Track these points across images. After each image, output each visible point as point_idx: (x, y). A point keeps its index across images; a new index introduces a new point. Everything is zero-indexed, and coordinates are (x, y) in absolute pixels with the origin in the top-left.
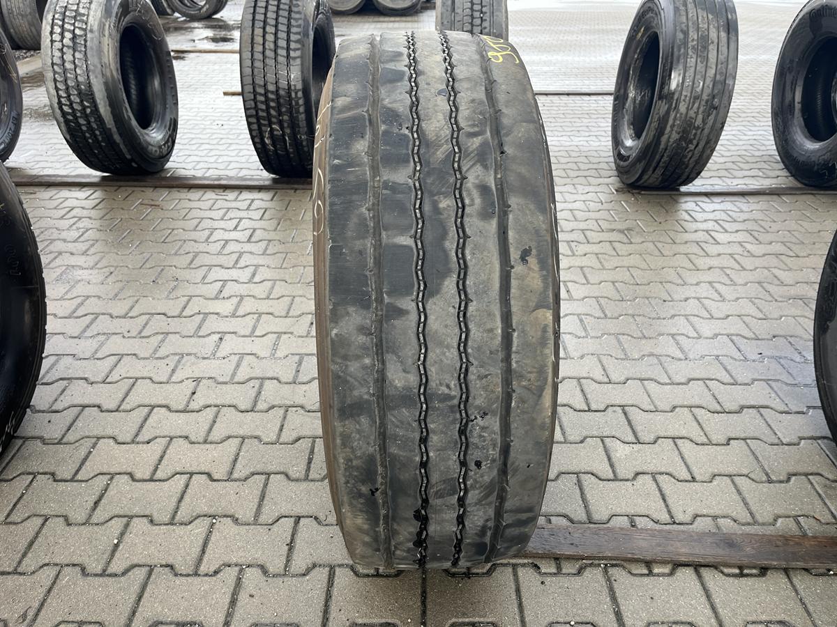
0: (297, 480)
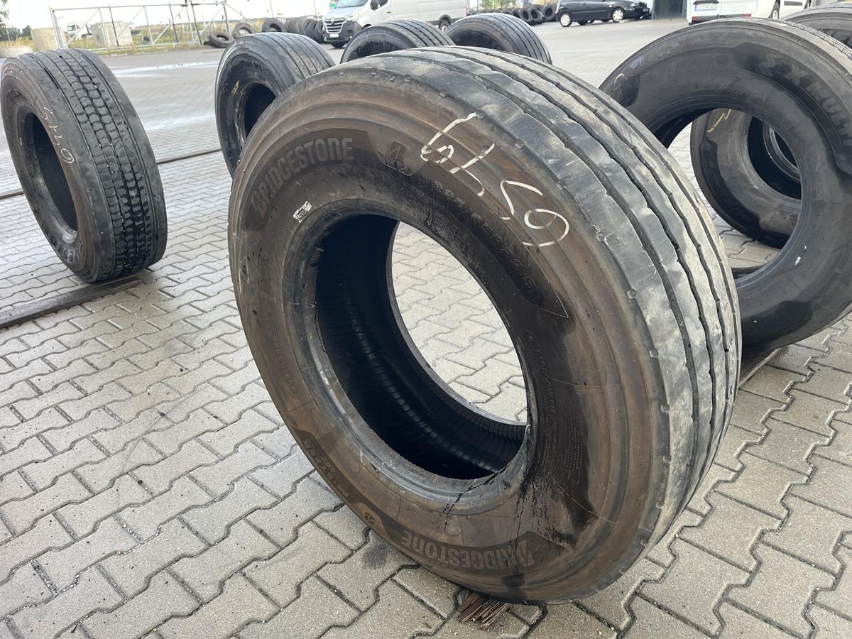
0: (354, 621)
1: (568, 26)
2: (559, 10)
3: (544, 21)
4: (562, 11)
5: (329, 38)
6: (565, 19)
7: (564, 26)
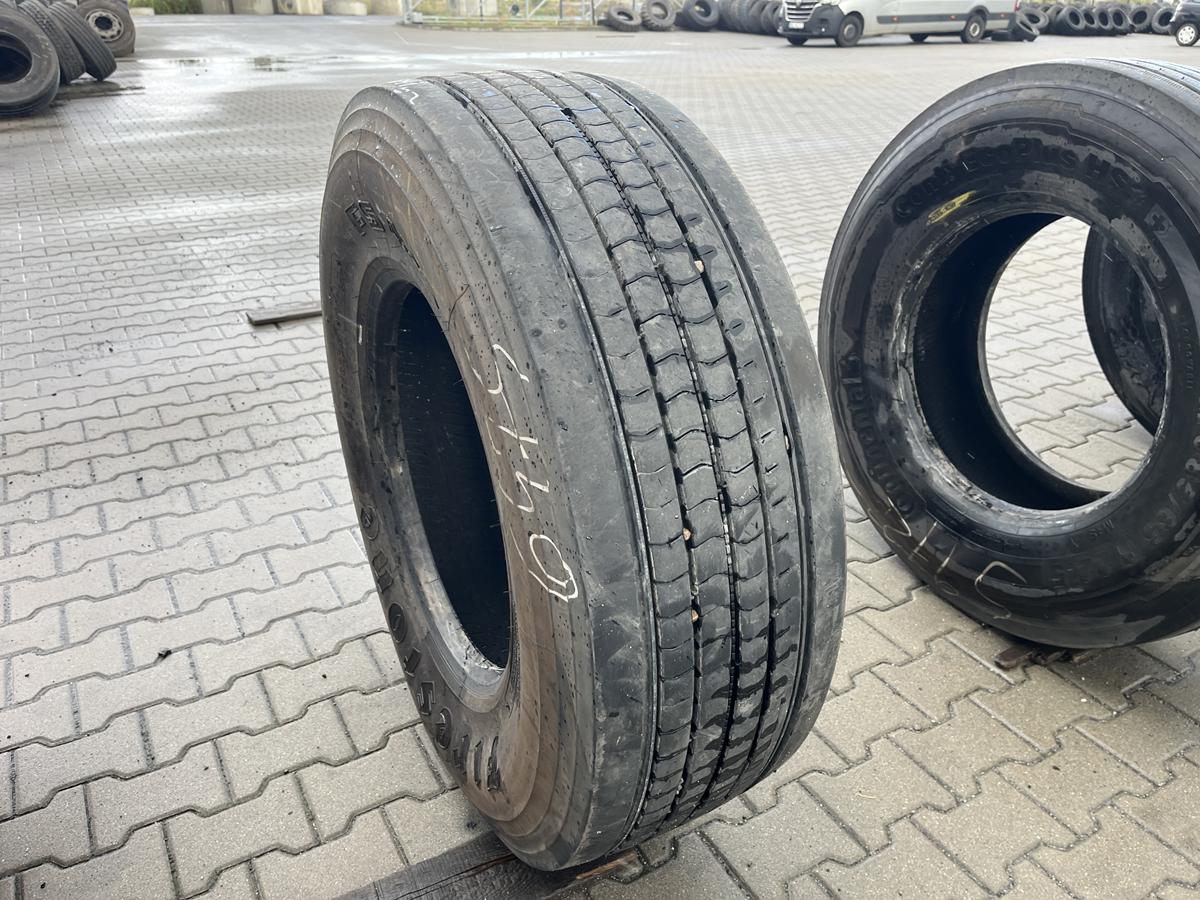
1: (1191, 44)
2: (1179, 18)
3: (1131, 30)
4: (1186, 19)
5: (787, 29)
6: (1187, 33)
7: (1182, 45)
